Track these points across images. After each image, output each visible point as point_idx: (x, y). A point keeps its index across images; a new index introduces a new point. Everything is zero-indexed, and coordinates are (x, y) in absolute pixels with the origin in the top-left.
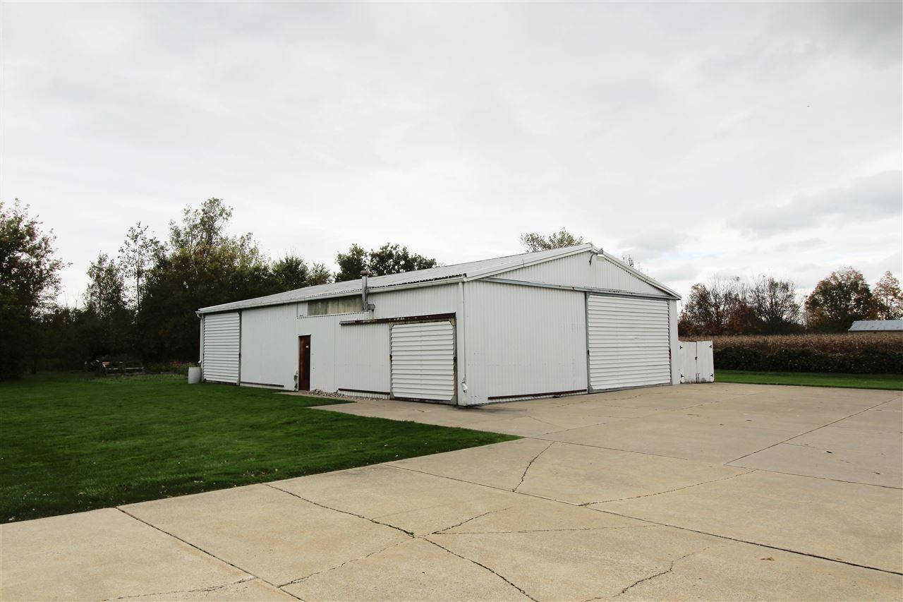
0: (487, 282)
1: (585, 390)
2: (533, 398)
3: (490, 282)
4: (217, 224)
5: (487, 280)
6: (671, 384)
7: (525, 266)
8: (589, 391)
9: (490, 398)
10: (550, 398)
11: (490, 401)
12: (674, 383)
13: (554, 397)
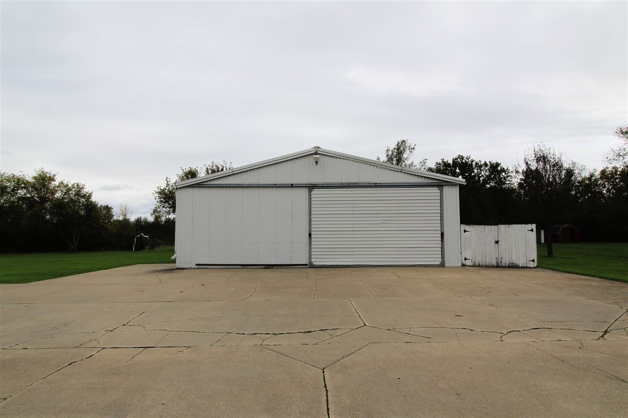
0: (196, 187)
1: (307, 265)
2: (241, 267)
3: (200, 187)
4: (405, 156)
5: (195, 186)
6: (442, 265)
7: (234, 173)
8: (311, 266)
9: (197, 265)
10: (262, 268)
11: (197, 267)
12: (446, 265)
13: (264, 268)
